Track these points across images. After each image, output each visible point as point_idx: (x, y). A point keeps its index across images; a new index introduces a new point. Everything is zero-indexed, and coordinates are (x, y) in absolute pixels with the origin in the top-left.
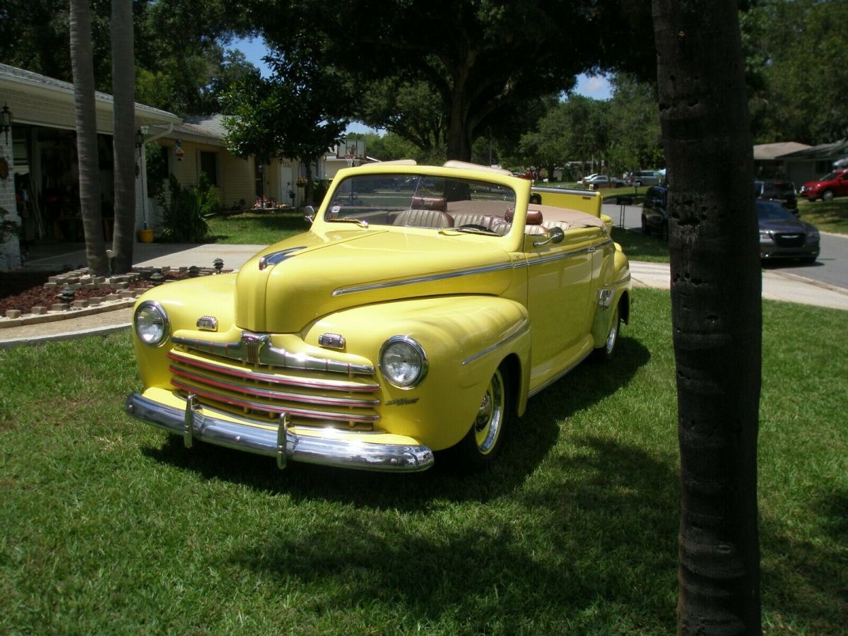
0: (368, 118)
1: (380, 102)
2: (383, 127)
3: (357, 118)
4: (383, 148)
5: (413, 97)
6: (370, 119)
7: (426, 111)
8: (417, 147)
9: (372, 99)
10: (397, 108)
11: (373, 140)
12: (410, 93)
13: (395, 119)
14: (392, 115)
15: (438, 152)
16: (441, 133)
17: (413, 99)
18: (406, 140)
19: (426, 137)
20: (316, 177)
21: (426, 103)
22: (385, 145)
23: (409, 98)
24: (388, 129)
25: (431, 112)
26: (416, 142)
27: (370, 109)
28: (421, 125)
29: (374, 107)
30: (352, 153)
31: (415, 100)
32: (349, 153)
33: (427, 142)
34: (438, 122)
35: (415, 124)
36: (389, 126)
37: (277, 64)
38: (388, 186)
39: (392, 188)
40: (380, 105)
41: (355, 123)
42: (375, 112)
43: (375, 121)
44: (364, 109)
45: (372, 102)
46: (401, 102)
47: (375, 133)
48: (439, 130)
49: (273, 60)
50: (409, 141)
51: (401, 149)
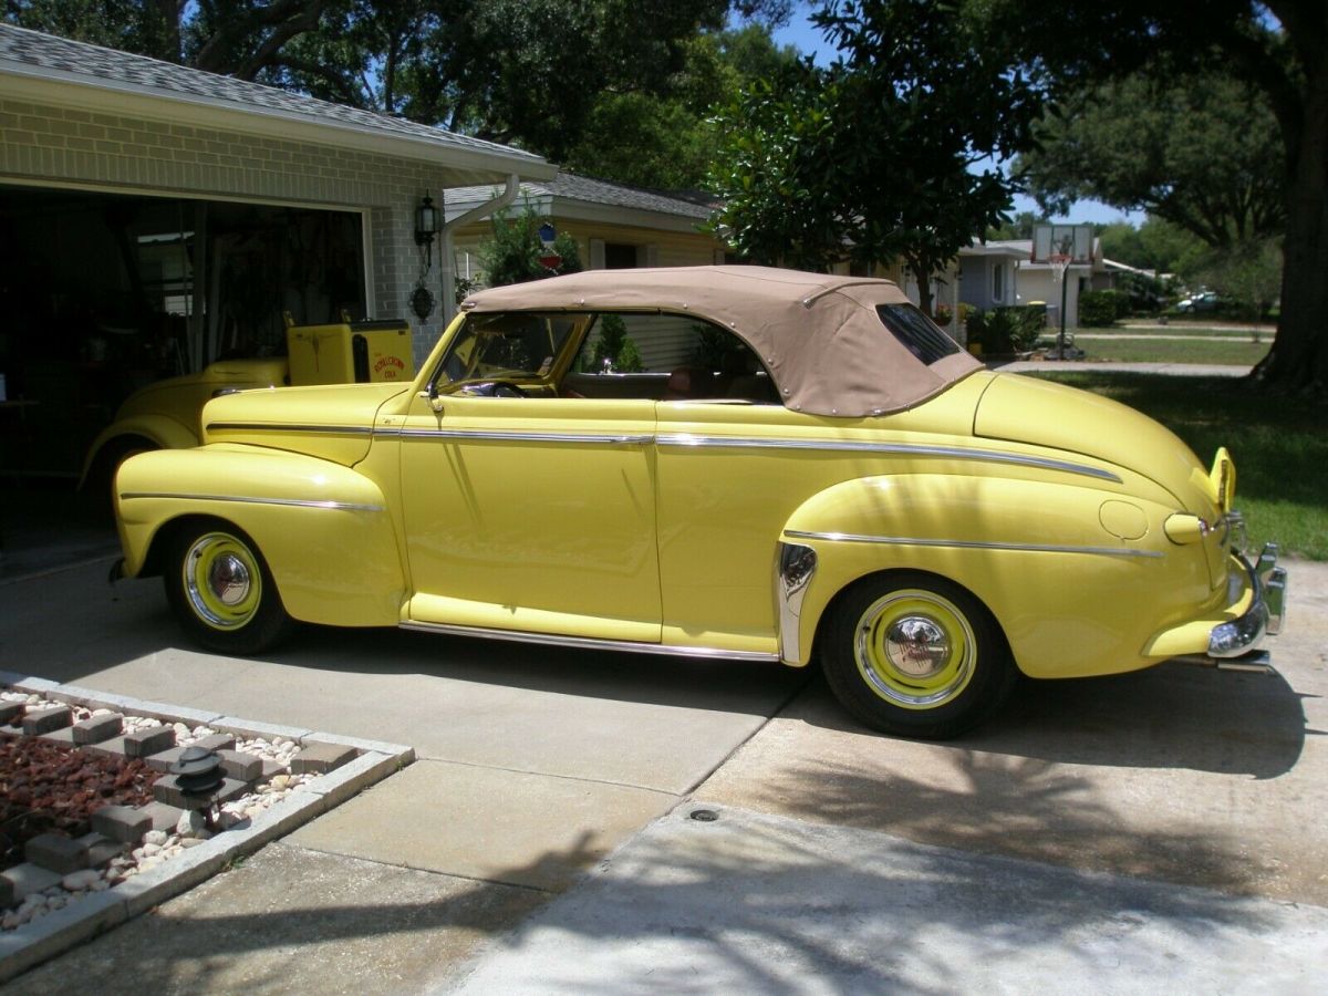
0: (1112, 190)
1: (1134, 159)
2: (1139, 207)
3: (1090, 194)
4: (1140, 246)
5: (1197, 147)
6: (1116, 192)
7: (1221, 172)
8: (1203, 243)
9: (1118, 155)
10: (1167, 169)
11: (1121, 233)
12: (1191, 141)
13: (1162, 192)
14: (1157, 185)
15: (1244, 251)
16: (1249, 216)
17: (1196, 152)
18: (1181, 229)
19: (1220, 223)
20: (996, 301)
21: (1221, 158)
22: (1143, 240)
23: (1189, 149)
24: (1149, 211)
25: (1232, 172)
26: (1201, 232)
27: (1114, 174)
28: (1209, 200)
29: (1122, 170)
30: (1064, 252)
31: (1201, 152)
32: (1057, 253)
33: (1222, 232)
34: (1243, 193)
35: (1200, 198)
36: (1149, 204)
37: (848, 31)
38: (1145, 312)
39: (1153, 316)
40: (1134, 166)
41: (1087, 201)
42: (1123, 177)
43: (1123, 195)
44: (1104, 174)
45: (1119, 160)
46: (1172, 159)
47: (1127, 221)
48: (1244, 209)
49: (834, 19)
50: (1185, 231)
51: (1173, 246)
